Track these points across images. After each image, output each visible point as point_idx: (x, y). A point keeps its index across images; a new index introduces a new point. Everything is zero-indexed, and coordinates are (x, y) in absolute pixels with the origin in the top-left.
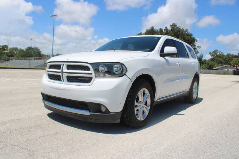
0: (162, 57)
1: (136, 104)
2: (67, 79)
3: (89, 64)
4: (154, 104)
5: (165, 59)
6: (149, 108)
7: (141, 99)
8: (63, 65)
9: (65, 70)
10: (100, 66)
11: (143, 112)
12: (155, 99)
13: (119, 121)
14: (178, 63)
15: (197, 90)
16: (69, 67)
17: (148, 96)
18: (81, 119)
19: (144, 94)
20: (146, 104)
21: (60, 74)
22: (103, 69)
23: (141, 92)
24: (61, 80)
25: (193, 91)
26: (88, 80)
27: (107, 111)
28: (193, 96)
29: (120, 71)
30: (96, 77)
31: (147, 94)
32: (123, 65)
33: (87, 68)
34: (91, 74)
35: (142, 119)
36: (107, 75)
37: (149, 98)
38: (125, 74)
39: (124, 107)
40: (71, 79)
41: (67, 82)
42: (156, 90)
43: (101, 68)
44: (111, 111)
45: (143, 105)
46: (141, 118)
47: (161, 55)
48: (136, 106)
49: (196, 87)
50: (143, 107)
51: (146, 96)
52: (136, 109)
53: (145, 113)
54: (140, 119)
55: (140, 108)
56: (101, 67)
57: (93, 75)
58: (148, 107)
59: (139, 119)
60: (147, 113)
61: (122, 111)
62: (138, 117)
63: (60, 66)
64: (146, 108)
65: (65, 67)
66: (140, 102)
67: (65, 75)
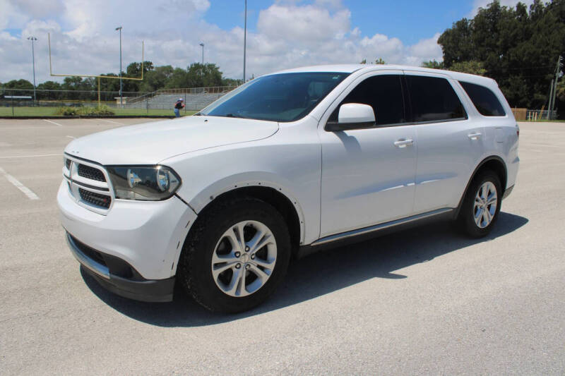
0: (330, 133)
1: (216, 260)
2: (80, 196)
3: (104, 166)
6: (271, 267)
7: (238, 246)
8: (73, 162)
9: (76, 176)
10: (129, 172)
12: (301, 241)
13: (169, 298)
14: (403, 140)
15: (495, 202)
17: (266, 237)
23: (236, 230)
26: (106, 202)
28: (476, 219)
30: (117, 198)
32: (169, 172)
33: (101, 176)
34: (109, 190)
35: (244, 294)
37: (270, 243)
40: (84, 196)
41: (80, 201)
44: (145, 277)
45: (245, 259)
46: (237, 291)
47: (328, 128)
48: (219, 265)
50: (249, 266)
51: (257, 238)
52: (216, 272)
54: (236, 294)
57: (111, 193)
58: (269, 263)
59: (230, 293)
60: (263, 278)
64: (259, 266)
65: (74, 168)
67: (76, 186)
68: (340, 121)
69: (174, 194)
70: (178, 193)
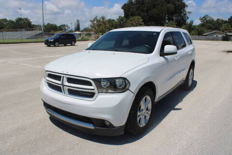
0: (162, 57)
1: (138, 114)
2: (69, 92)
3: (91, 79)
5: (165, 58)
7: (143, 107)
8: (63, 77)
9: (66, 83)
10: (102, 81)
11: (145, 118)
13: (122, 133)
15: (192, 76)
16: (70, 80)
17: (149, 101)
19: (146, 99)
20: (147, 109)
22: (105, 83)
24: (62, 92)
25: (189, 79)
26: (91, 95)
29: (123, 86)
30: (99, 93)
31: (148, 99)
32: (126, 80)
33: (89, 84)
34: (94, 90)
40: (72, 92)
41: (68, 95)
46: (143, 124)
47: (161, 55)
48: (139, 116)
49: (192, 74)
50: (145, 113)
51: (147, 102)
52: (138, 119)
53: (147, 118)
55: (142, 116)
58: (149, 111)
59: (141, 126)
61: (125, 124)
63: (60, 77)
64: (147, 113)
65: (65, 79)
66: (142, 110)
67: (66, 88)
68: (165, 52)
69: (128, 89)
70: (130, 89)
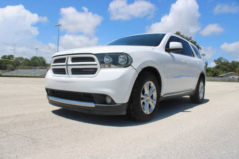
0: (167, 53)
1: (142, 96)
2: (72, 72)
3: (94, 55)
4: (160, 100)
5: (171, 54)
6: (155, 102)
7: (147, 92)
8: (68, 57)
9: (70, 63)
10: (105, 57)
11: (150, 106)
12: (161, 94)
13: (124, 113)
14: (183, 60)
15: (203, 90)
16: (74, 60)
17: (154, 90)
18: (86, 112)
19: (150, 87)
20: (152, 97)
21: (65, 67)
22: (108, 60)
23: (147, 84)
24: (66, 74)
25: (199, 91)
26: (93, 71)
27: (113, 102)
28: (200, 95)
29: (125, 62)
30: (101, 68)
31: (153, 87)
32: (128, 56)
33: (92, 60)
34: (96, 65)
35: (149, 113)
36: (112, 66)
37: (155, 92)
38: (131, 65)
39: (130, 99)
40: (76, 72)
41: (71, 75)
42: (162, 84)
43: (106, 60)
44: (116, 102)
45: (149, 98)
46: (147, 111)
47: (166, 51)
48: (142, 99)
49: (202, 87)
50: (149, 101)
51: (152, 89)
52: (142, 102)
53: (151, 107)
54: (147, 113)
55: (146, 101)
56: (107, 58)
57: (98, 66)
58: (154, 100)
59: (145, 112)
60: (153, 107)
61: (127, 102)
62: (145, 110)
63: (65, 59)
64: (152, 101)
65: (70, 59)
66: (146, 94)
67: (70, 68)
68: (170, 48)
